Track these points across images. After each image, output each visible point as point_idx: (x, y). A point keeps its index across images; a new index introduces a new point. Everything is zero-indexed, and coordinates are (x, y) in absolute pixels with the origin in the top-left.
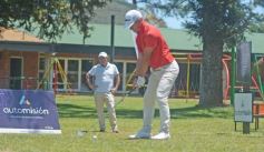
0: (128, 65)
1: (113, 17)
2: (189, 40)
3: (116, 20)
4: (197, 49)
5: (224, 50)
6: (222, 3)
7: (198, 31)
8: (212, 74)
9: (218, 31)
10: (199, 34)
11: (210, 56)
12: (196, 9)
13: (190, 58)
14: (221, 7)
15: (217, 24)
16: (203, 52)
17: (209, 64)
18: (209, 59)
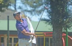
0: (14, 39)
5: (63, 31)
6: (62, 9)
7: (50, 22)
8: (57, 42)
9: (60, 22)
10: (50, 23)
11: (56, 34)
12: (49, 12)
13: (46, 35)
14: (61, 11)
15: (60, 19)
16: (53, 32)
17: (56, 38)
18: (56, 35)
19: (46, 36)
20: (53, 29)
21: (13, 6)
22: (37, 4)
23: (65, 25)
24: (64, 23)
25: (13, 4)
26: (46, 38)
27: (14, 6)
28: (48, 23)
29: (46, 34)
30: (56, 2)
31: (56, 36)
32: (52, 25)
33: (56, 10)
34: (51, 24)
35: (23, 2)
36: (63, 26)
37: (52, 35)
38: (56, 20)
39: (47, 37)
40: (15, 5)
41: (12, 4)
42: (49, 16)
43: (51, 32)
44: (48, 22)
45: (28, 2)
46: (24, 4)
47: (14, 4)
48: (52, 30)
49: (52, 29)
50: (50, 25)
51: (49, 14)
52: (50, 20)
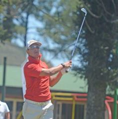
1: (5, 59)
2: (75, 82)
3: (8, 62)
4: (81, 90)
5: (107, 93)
6: (107, 48)
7: (84, 74)
8: (95, 114)
9: (102, 74)
10: (84, 76)
11: (94, 97)
12: (82, 53)
13: (76, 99)
14: (105, 52)
15: (102, 68)
16: (87, 93)
17: (93, 105)
18: (94, 100)
19: (76, 101)
20: (89, 89)
21: (21, 40)
22: (67, 36)
23: (112, 81)
24: (110, 77)
25: (21, 34)
26: (76, 105)
27: (23, 39)
28: (80, 75)
29: (77, 97)
30: (97, 34)
31: (93, 102)
32: (86, 80)
33: (96, 50)
34: (85, 78)
35: (41, 33)
36: (107, 83)
37: (86, 99)
38: (94, 70)
39: (78, 103)
40: (25, 38)
41: (19, 35)
42: (81, 61)
43: (85, 93)
44: (79, 73)
45: (50, 32)
46: (41, 35)
47: (23, 35)
48: (86, 90)
49: (87, 87)
50: (83, 79)
51: (82, 58)
52: (84, 69)
